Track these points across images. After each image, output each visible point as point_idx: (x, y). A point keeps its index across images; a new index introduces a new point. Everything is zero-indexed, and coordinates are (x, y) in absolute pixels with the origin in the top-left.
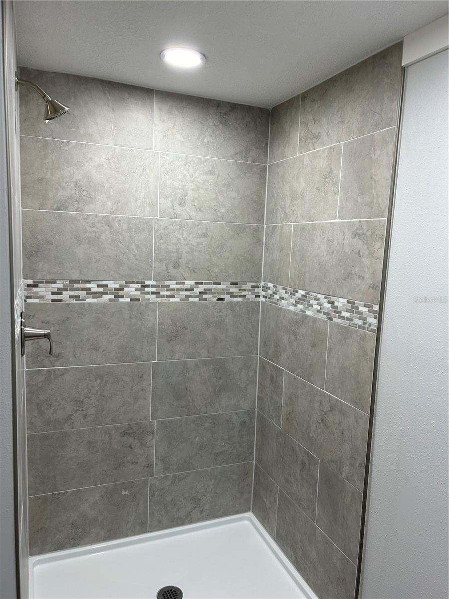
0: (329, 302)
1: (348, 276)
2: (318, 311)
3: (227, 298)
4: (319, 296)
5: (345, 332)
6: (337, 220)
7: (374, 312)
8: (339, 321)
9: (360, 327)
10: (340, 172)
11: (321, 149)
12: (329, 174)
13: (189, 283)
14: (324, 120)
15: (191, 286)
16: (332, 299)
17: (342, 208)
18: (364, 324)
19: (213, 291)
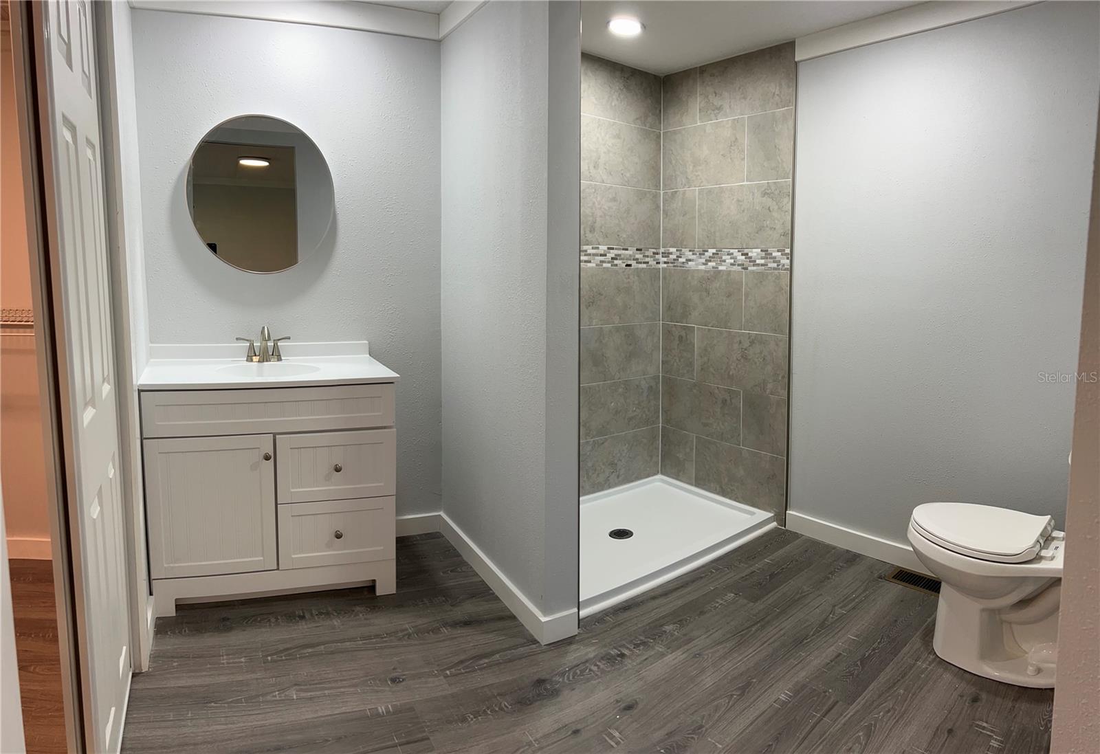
0: (742, 255)
1: (760, 229)
2: (732, 264)
3: (633, 263)
4: (732, 251)
5: (761, 277)
6: (745, 183)
7: (786, 254)
8: (755, 268)
9: (774, 269)
10: (746, 141)
11: (726, 120)
12: (735, 141)
13: (603, 248)
14: (726, 94)
15: (605, 251)
16: (746, 251)
17: (749, 172)
18: (778, 266)
19: (622, 256)
